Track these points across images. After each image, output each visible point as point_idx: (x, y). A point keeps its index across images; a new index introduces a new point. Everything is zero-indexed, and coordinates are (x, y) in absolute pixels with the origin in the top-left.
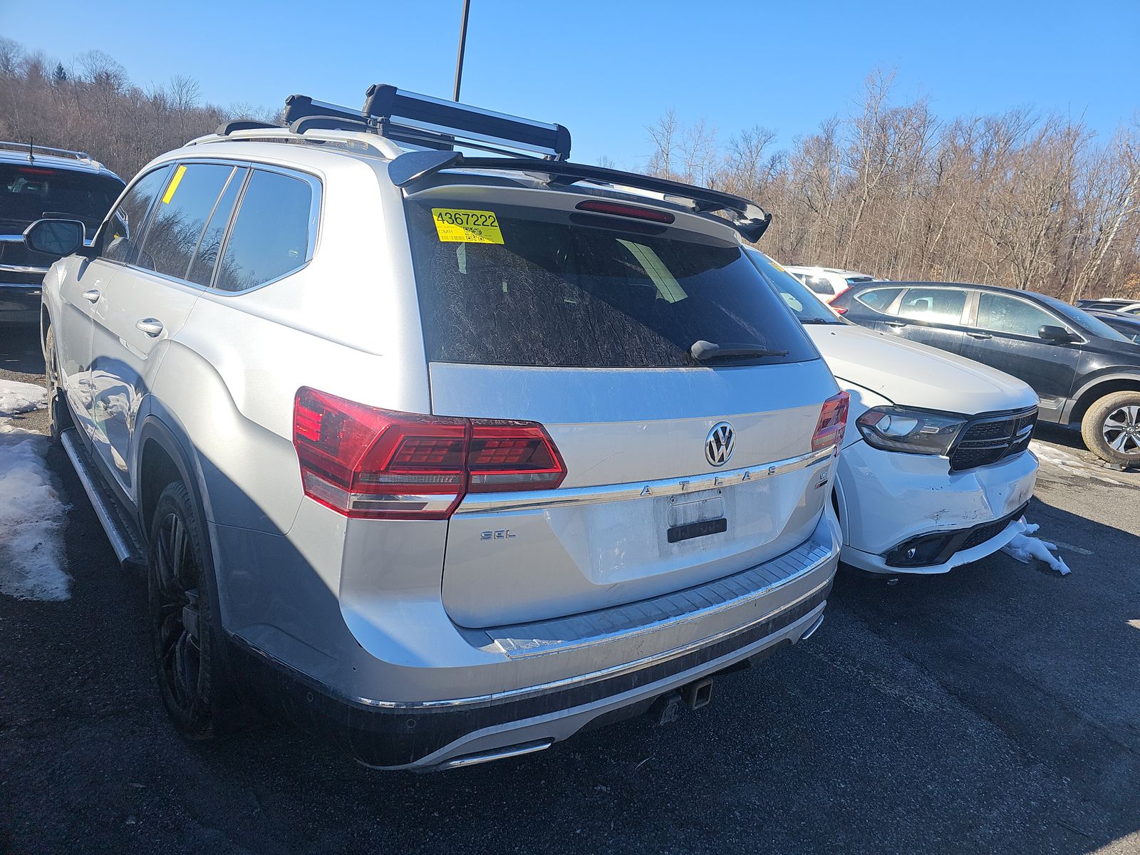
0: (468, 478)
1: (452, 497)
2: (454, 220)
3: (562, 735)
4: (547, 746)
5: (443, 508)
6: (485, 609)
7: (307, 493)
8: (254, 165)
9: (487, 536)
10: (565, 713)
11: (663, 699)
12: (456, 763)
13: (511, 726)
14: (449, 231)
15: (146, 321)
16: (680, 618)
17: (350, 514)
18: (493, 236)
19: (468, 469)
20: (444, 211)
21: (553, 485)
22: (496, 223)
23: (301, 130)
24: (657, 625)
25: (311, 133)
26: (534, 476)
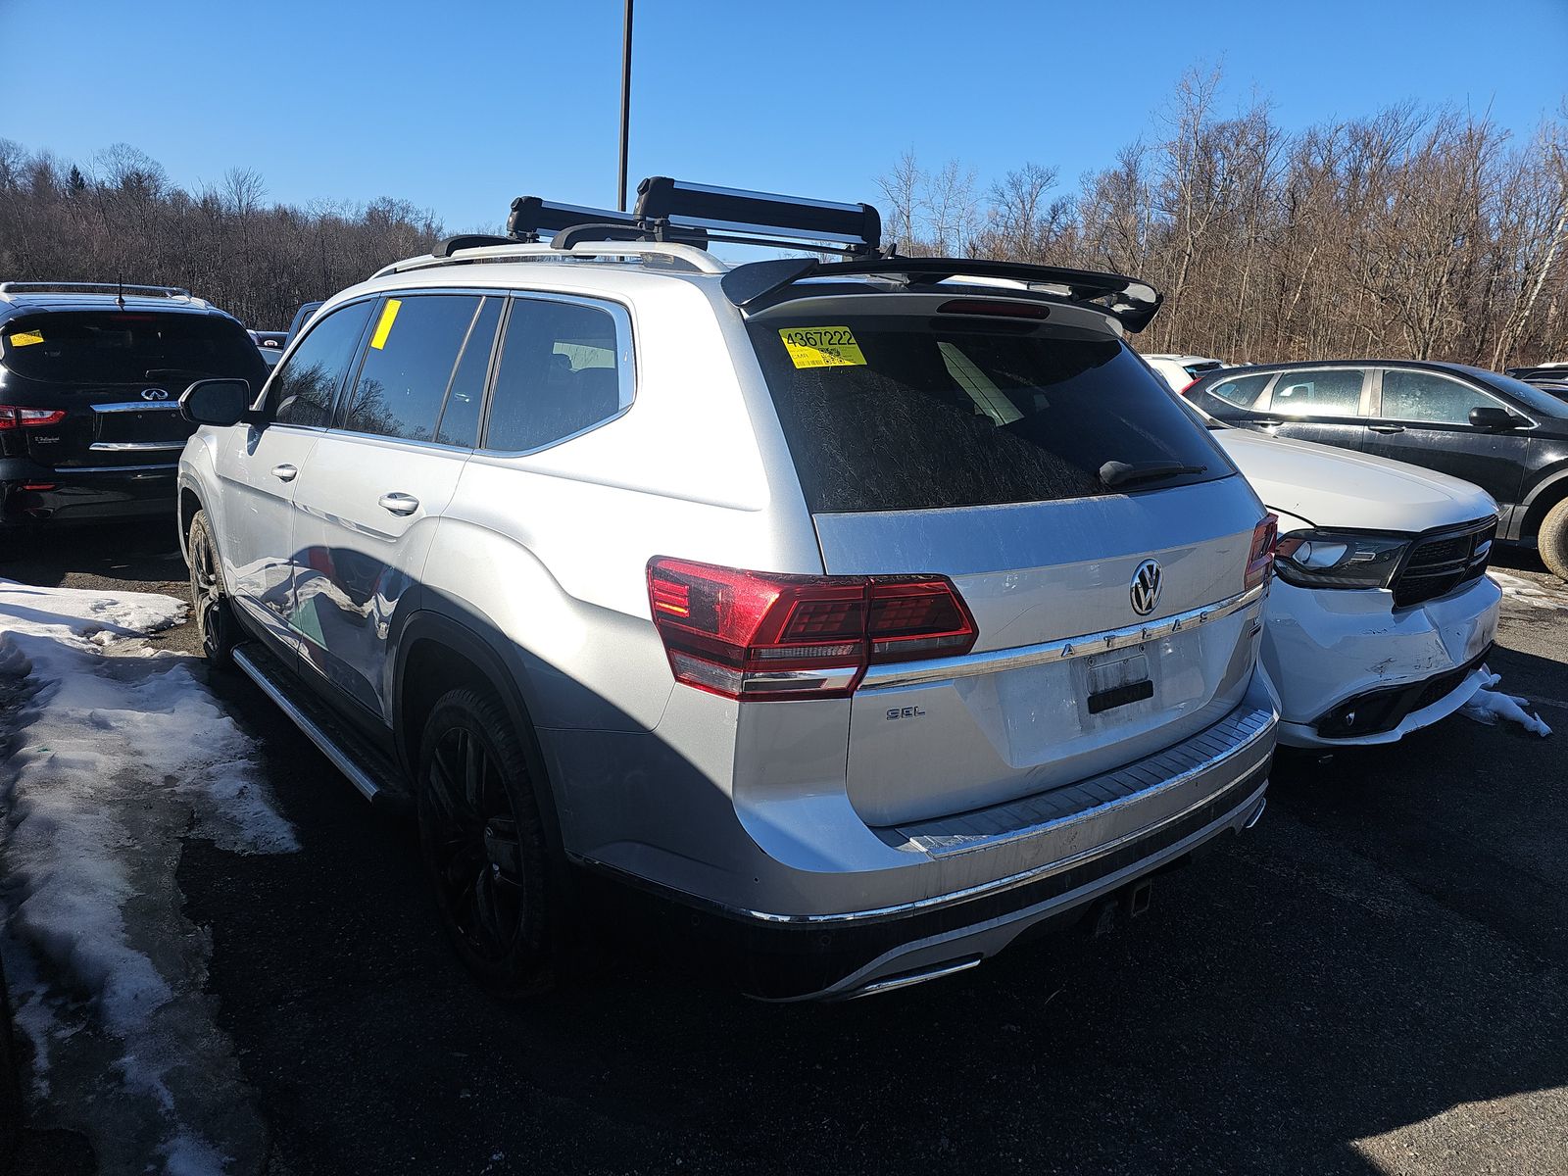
0: (871, 646)
1: (853, 671)
2: (807, 341)
3: (992, 949)
4: (977, 963)
5: (843, 685)
6: (895, 803)
7: (678, 679)
8: (513, 294)
9: (893, 714)
10: (994, 923)
11: (1097, 905)
12: (873, 989)
13: (936, 939)
14: (804, 356)
15: (392, 496)
16: (1115, 803)
17: (741, 698)
18: (852, 357)
19: (868, 636)
20: (792, 331)
21: (963, 650)
22: (853, 340)
23: (568, 245)
24: (1091, 813)
25: (581, 248)
26: (938, 640)
